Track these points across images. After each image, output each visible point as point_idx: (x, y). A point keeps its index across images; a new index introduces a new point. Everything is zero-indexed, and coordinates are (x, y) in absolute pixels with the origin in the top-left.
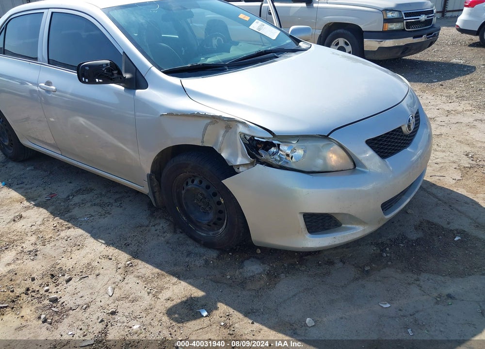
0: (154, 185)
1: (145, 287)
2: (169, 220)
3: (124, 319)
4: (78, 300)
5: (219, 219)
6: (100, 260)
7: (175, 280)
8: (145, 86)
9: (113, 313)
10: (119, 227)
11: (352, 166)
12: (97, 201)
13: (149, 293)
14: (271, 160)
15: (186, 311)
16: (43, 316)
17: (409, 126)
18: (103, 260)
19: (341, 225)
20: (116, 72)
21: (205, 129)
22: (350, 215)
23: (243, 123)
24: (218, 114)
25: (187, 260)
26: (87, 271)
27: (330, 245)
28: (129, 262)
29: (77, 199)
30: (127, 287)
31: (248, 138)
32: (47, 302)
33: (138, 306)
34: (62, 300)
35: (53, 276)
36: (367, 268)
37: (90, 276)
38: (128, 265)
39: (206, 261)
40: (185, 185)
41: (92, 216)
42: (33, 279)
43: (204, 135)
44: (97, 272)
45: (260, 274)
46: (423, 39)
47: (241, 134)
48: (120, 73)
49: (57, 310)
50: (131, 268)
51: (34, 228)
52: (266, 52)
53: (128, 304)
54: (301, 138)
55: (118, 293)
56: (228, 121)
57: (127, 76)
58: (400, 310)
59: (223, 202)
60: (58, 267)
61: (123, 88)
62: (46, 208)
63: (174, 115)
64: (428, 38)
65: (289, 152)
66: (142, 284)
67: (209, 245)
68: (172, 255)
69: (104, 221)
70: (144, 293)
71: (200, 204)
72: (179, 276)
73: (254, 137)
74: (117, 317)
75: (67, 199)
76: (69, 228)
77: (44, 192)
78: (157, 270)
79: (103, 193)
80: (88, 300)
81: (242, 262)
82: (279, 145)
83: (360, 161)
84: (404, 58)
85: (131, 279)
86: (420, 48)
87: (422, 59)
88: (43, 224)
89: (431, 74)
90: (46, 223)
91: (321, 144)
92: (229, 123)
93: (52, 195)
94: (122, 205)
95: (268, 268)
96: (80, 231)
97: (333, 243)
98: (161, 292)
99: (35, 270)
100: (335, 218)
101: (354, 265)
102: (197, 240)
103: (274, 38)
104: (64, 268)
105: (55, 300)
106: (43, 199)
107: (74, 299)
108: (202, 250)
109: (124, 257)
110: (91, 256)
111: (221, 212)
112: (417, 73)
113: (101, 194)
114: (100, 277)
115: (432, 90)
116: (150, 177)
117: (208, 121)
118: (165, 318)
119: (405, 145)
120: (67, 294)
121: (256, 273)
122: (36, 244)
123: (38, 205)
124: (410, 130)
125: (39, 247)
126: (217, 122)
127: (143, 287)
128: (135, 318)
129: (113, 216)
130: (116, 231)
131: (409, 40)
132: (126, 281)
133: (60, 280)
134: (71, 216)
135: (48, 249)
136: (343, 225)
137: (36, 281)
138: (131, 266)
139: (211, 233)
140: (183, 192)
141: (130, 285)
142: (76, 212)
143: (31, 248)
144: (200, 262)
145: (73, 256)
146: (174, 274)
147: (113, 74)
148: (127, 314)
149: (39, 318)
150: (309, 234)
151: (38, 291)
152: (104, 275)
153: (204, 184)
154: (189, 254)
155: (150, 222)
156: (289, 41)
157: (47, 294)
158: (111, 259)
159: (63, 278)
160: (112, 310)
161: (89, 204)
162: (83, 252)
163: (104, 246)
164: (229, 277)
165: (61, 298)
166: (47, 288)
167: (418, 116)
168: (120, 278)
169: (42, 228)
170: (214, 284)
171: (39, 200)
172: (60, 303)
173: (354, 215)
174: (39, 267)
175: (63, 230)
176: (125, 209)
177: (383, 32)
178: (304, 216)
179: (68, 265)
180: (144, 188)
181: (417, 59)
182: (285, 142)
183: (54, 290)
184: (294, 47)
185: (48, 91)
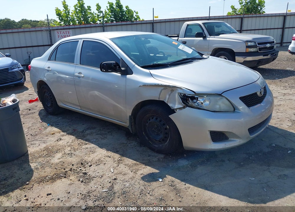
0: (132, 121)
1: (129, 169)
2: (137, 141)
3: (121, 182)
4: (97, 174)
5: (166, 137)
6: (105, 158)
7: (144, 166)
8: (131, 73)
9: (115, 179)
10: (113, 144)
11: (233, 110)
12: (99, 133)
13: (132, 172)
14: (194, 105)
15: (151, 179)
16: (81, 180)
17: (261, 93)
18: (106, 158)
19: (228, 139)
20: (118, 67)
21: (161, 92)
22: (233, 133)
23: (180, 88)
24: (168, 84)
25: (149, 158)
26: (99, 162)
27: (223, 148)
28: (120, 159)
29: (88, 132)
30: (120, 169)
31: (182, 95)
32: (81, 174)
33: (127, 177)
34: (89, 174)
35: (82, 164)
36: (242, 164)
37: (101, 164)
38: (119, 160)
39: (158, 159)
40: (148, 121)
41: (97, 139)
42: (73, 165)
43: (160, 95)
44: (104, 163)
45: (187, 165)
46: (269, 57)
47: (179, 93)
48: (120, 67)
49: (87, 177)
50: (121, 161)
51: (68, 144)
52: (187, 59)
53: (122, 176)
54: (208, 95)
55: (116, 171)
56: (172, 87)
57: (123, 69)
58: (260, 181)
59: (168, 128)
60: (84, 160)
61: (120, 75)
62: (73, 135)
63: (146, 86)
64: (272, 56)
65: (202, 101)
66: (127, 168)
67: (159, 152)
68: (141, 156)
69: (104, 141)
70: (129, 172)
71: (155, 130)
72: (146, 165)
73: (185, 94)
74: (117, 181)
75: (83, 132)
76: (86, 144)
77: (70, 129)
78: (135, 162)
79: (101, 129)
80: (101, 174)
81: (177, 160)
82: (197, 98)
83: (237, 107)
84: (258, 67)
85: (122, 166)
86: (267, 61)
87: (269, 68)
88: (73, 142)
89: (274, 75)
90: (74, 142)
91: (218, 98)
92: (173, 89)
93: (74, 130)
94: (112, 134)
95: (190, 163)
96: (93, 145)
97: (225, 147)
98: (137, 171)
99: (73, 161)
100: (225, 135)
101: (235, 162)
102: (153, 149)
103: (190, 53)
104: (87, 161)
105: (85, 174)
106: (70, 131)
107: (95, 173)
108: (156, 154)
109: (117, 156)
110: (100, 156)
111: (166, 133)
112: (266, 75)
113: (100, 130)
114: (106, 165)
115: (275, 83)
116: (130, 117)
117: (163, 88)
118: (142, 182)
119: (259, 102)
120: (91, 171)
121: (185, 164)
122: (71, 151)
123: (68, 134)
124: (261, 95)
125: (73, 152)
126: (167, 88)
127: (128, 169)
128: (126, 181)
129: (108, 139)
130: (111, 145)
131: (261, 57)
132: (119, 166)
133: (86, 166)
134: (87, 139)
135: (77, 153)
136: (230, 139)
137: (74, 166)
138: (121, 160)
139: (161, 145)
140: (147, 124)
141: (122, 168)
142: (88, 137)
143: (69, 152)
144: (156, 159)
145: (90, 156)
146: (144, 164)
147: (116, 68)
148: (122, 180)
149: (79, 180)
150: (212, 142)
151: (76, 170)
152: (108, 164)
153: (158, 120)
154: (149, 156)
155: (127, 142)
156: (198, 54)
157: (81, 171)
158: (110, 157)
159: (87, 165)
160: (115, 178)
161: (95, 134)
162: (95, 154)
163: (106, 151)
164: (171, 166)
165: (88, 173)
166: (80, 169)
167: (266, 89)
168: (116, 165)
169: (72, 144)
170: (164, 168)
171: (68, 132)
172: (88, 175)
173: (235, 133)
174: (75, 160)
175: (83, 145)
176: (114, 136)
177: (246, 53)
178: (210, 132)
179: (89, 160)
180: (126, 124)
181: (266, 68)
182: (201, 97)
183: (84, 169)
184: (200, 57)
185: (79, 77)
